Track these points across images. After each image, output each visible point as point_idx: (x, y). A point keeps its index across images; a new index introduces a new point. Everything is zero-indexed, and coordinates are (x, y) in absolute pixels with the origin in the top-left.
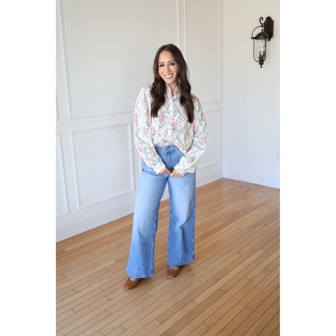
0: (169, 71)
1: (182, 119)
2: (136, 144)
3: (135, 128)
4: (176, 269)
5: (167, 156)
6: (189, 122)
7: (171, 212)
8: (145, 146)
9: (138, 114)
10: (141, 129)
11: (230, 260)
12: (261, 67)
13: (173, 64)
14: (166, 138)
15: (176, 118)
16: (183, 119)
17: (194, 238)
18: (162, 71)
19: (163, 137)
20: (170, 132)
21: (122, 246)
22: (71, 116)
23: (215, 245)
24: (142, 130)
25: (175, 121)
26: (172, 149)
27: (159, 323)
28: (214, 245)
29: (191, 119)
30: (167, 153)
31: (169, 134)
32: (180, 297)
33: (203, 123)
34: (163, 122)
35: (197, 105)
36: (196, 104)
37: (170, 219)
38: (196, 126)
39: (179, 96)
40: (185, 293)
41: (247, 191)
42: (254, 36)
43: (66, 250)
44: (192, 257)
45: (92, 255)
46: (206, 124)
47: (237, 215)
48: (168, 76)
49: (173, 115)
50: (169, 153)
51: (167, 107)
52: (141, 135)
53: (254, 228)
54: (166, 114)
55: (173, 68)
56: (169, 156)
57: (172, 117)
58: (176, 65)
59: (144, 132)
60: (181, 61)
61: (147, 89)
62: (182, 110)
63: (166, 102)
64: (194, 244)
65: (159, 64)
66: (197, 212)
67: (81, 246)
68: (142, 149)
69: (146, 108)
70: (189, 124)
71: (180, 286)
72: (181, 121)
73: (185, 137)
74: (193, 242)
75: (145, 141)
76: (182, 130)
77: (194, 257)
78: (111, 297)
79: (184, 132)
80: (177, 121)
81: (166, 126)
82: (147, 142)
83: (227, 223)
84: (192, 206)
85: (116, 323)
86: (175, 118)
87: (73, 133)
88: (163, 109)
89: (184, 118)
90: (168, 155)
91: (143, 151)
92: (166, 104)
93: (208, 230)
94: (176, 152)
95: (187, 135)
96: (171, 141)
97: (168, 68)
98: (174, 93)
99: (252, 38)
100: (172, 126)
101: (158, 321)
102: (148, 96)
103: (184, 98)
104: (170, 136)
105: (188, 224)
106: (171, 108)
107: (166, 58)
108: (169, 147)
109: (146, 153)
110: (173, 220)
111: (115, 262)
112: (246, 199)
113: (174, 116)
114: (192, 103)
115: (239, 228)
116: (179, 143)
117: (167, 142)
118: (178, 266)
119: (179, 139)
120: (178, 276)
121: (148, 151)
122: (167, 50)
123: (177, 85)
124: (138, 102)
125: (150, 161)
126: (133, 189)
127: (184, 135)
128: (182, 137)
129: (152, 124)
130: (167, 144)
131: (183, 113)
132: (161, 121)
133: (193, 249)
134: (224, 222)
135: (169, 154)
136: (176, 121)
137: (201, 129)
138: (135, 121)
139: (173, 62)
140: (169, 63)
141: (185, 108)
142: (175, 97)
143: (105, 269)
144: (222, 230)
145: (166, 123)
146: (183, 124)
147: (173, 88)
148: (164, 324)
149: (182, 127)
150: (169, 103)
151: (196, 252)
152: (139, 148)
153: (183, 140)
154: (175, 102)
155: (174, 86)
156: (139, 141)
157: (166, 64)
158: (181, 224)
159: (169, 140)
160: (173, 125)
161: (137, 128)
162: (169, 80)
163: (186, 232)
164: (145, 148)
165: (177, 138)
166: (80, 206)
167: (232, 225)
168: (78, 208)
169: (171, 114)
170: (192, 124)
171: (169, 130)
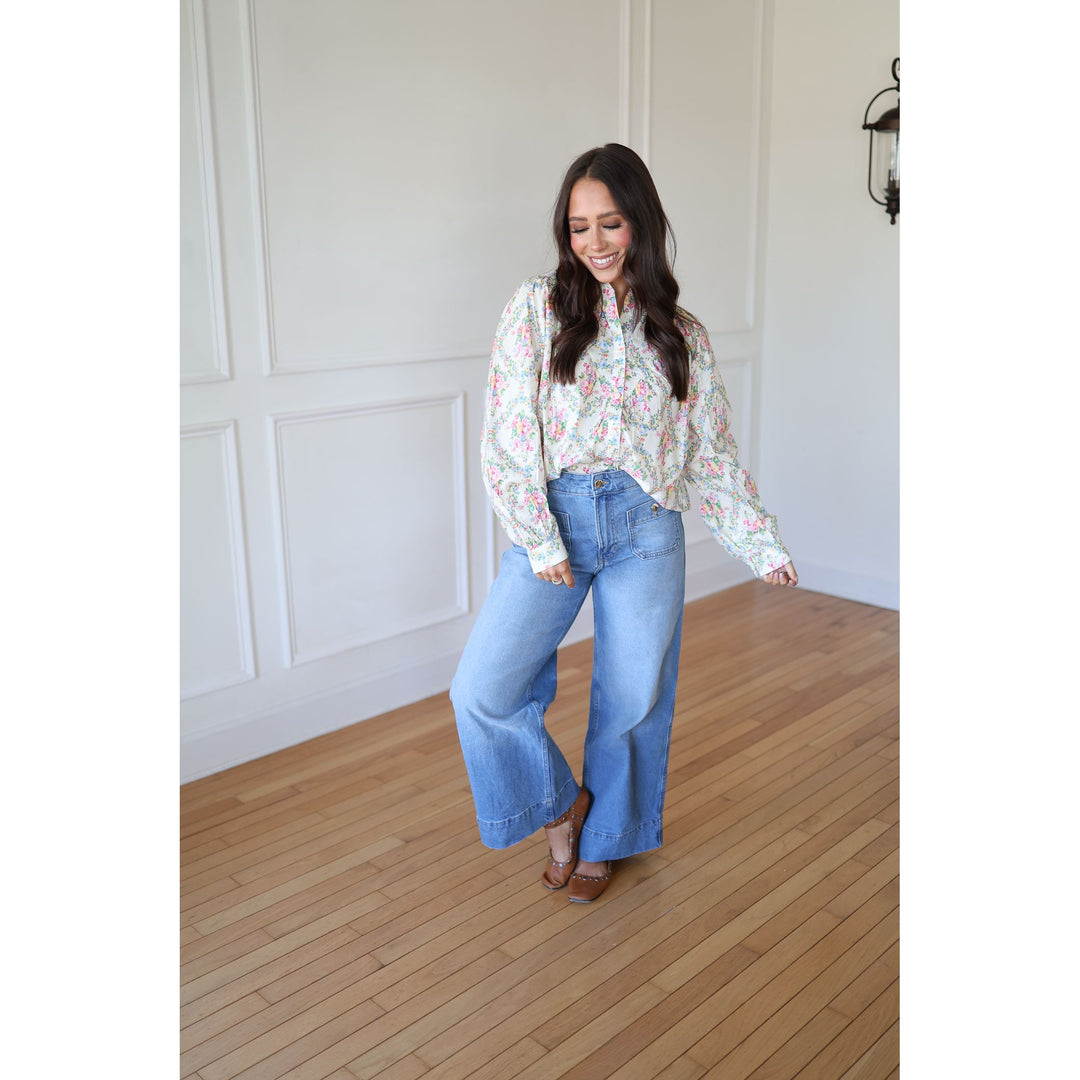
0: (603, 246)
1: (650, 387)
2: (485, 467)
3: (488, 413)
4: (598, 872)
5: (598, 506)
6: (675, 399)
8: (513, 477)
9: (503, 369)
10: (511, 419)
11: (778, 849)
13: (616, 225)
14: (601, 447)
15: (633, 384)
16: (657, 389)
17: (665, 773)
19: (591, 444)
20: (614, 426)
21: (424, 791)
22: (272, 366)
23: (728, 800)
24: (515, 424)
25: (629, 393)
26: (614, 483)
27: (538, 1051)
28: (724, 798)
29: (680, 388)
30: (599, 498)
31: (612, 434)
32: (611, 965)
34: (591, 399)
35: (704, 346)
37: (592, 709)
40: (629, 952)
41: (835, 623)
42: (872, 119)
43: (243, 798)
44: (653, 835)
45: (328, 819)
47: (798, 705)
48: (599, 261)
49: (623, 375)
50: (606, 497)
51: (602, 347)
52: (506, 437)
53: (857, 746)
54: (601, 372)
55: (617, 238)
56: (604, 507)
57: (621, 382)
58: (625, 224)
59: (519, 432)
61: (537, 289)
62: (650, 358)
63: (600, 333)
64: (663, 793)
67: (292, 787)
68: (503, 487)
69: (531, 351)
70: (675, 402)
71: (608, 932)
72: (649, 393)
73: (663, 446)
74: (660, 787)
75: (519, 461)
76: (652, 422)
77: (659, 836)
78: (386, 956)
79: (660, 429)
80: (637, 393)
81: (601, 409)
82: (523, 465)
83: (768, 728)
84: (668, 670)
85: (402, 1045)
86: (628, 384)
87: (276, 423)
88: (592, 354)
89: (659, 383)
90: (603, 502)
91: (506, 495)
92: (601, 339)
94: (628, 494)
95: (667, 440)
96: (616, 457)
97: (599, 234)
99: (866, 127)
100: (620, 411)
101: (538, 1042)
102: (541, 313)
103: (654, 324)
104: (613, 442)
105: (649, 728)
106: (617, 351)
108: (605, 475)
109: (515, 502)
110: (601, 714)
111: (402, 843)
112: (829, 652)
113: (627, 377)
115: (807, 746)
116: (644, 463)
117: (601, 460)
119: (642, 452)
120: (603, 896)
121: (521, 497)
124: (506, 329)
125: (520, 531)
126: (466, 608)
127: (659, 439)
128: (652, 444)
129: (553, 403)
130: (601, 467)
131: (654, 369)
132: (586, 394)
133: (660, 810)
134: (760, 724)
135: (606, 499)
136: (634, 392)
138: (489, 391)
139: (614, 217)
141: (661, 352)
142: (629, 316)
143: (368, 863)
144: (753, 751)
145: (600, 400)
146: (655, 404)
148: (554, 1054)
149: (654, 412)
150: (609, 334)
151: (668, 816)
152: (495, 482)
153: (654, 456)
156: (496, 460)
157: (593, 225)
158: (629, 728)
159: (608, 454)
160: (624, 407)
161: (498, 415)
162: (605, 272)
163: (645, 753)
164: (513, 486)
165: (636, 448)
166: (293, 659)
167: (781, 735)
168: (287, 663)
169: (618, 371)
170: (685, 405)
171: (611, 423)
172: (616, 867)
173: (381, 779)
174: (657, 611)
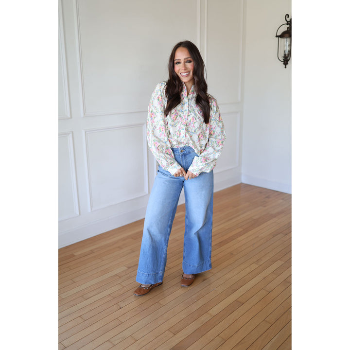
0: (186, 69)
1: (196, 119)
4: (190, 277)
5: (182, 158)
6: (205, 123)
7: (187, 217)
10: (158, 126)
11: (248, 270)
12: (285, 67)
13: (190, 62)
15: (190, 118)
16: (198, 120)
17: (211, 245)
18: (179, 69)
19: (176, 138)
20: (183, 132)
21: (134, 252)
22: (84, 114)
24: (160, 128)
25: (188, 121)
26: (187, 151)
27: (172, 335)
28: (231, 254)
29: (207, 119)
30: (182, 156)
31: (183, 135)
32: (194, 307)
33: (221, 124)
34: (176, 121)
35: (215, 105)
36: (213, 104)
37: (186, 225)
38: (213, 127)
39: (195, 95)
40: (201, 303)
41: (267, 197)
42: (279, 34)
43: (75, 254)
44: (208, 266)
45: (103, 261)
46: (223, 126)
47: (255, 223)
48: (184, 74)
49: (187, 115)
50: (184, 155)
51: (182, 105)
52: (157, 133)
53: (274, 237)
54: (180, 113)
55: (190, 66)
57: (186, 117)
58: (192, 63)
60: (198, 58)
61: (163, 85)
62: (197, 109)
63: (181, 101)
64: (211, 252)
65: (175, 62)
66: (214, 218)
67: (91, 250)
68: (159, 148)
71: (194, 296)
72: (195, 121)
73: (199, 138)
74: (210, 250)
75: (162, 140)
76: (195, 131)
77: (210, 265)
78: (122, 305)
79: (198, 133)
81: (179, 125)
82: (164, 141)
83: (246, 231)
85: (127, 333)
87: (85, 133)
88: (178, 107)
89: (199, 118)
90: (184, 157)
91: (160, 150)
93: (225, 237)
94: (191, 154)
96: (185, 142)
97: (185, 65)
98: (190, 92)
99: (277, 36)
100: (185, 127)
101: (171, 332)
103: (201, 97)
104: (183, 137)
105: (204, 230)
106: (186, 107)
107: (182, 55)
108: (184, 148)
110: (189, 226)
111: (126, 268)
112: (265, 206)
113: (189, 115)
114: (208, 102)
115: (258, 236)
117: (181, 143)
118: (193, 274)
119: (192, 140)
121: (164, 151)
122: (184, 47)
123: (194, 84)
125: (168, 160)
126: (147, 192)
130: (182, 146)
131: (198, 113)
132: (173, 119)
133: (210, 257)
134: (242, 230)
136: (190, 121)
137: (218, 130)
139: (189, 59)
140: (186, 60)
141: (201, 107)
142: (191, 96)
143: (116, 275)
144: (241, 238)
145: (179, 122)
146: (197, 125)
147: (189, 87)
148: (176, 336)
149: (196, 127)
150: (184, 102)
151: (213, 259)
153: (197, 141)
154: (190, 101)
155: (190, 85)
156: (156, 139)
157: (182, 62)
158: (197, 231)
159: (182, 141)
160: (187, 125)
161: (153, 126)
162: (185, 77)
163: (203, 239)
164: (162, 147)
166: (91, 209)
167: (250, 233)
168: (90, 211)
169: (185, 113)
170: (208, 125)
171: (182, 131)
172: (196, 276)
173: (120, 248)
174: (204, 192)
